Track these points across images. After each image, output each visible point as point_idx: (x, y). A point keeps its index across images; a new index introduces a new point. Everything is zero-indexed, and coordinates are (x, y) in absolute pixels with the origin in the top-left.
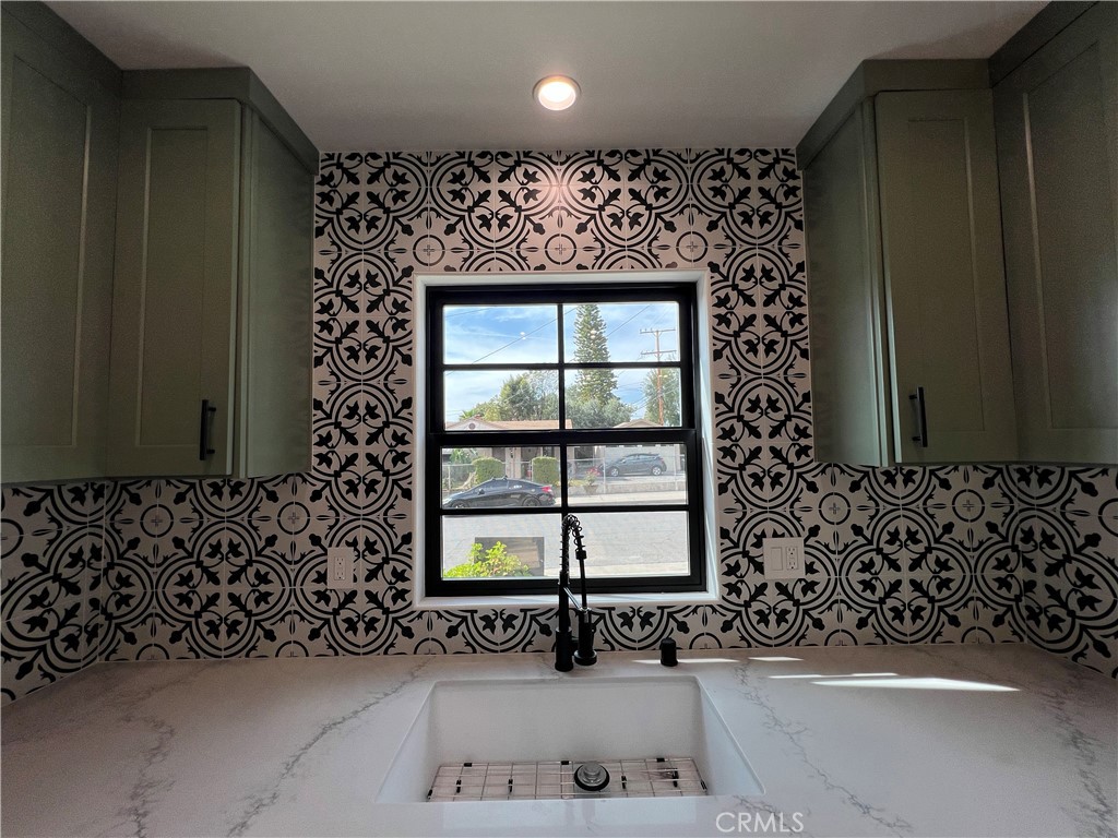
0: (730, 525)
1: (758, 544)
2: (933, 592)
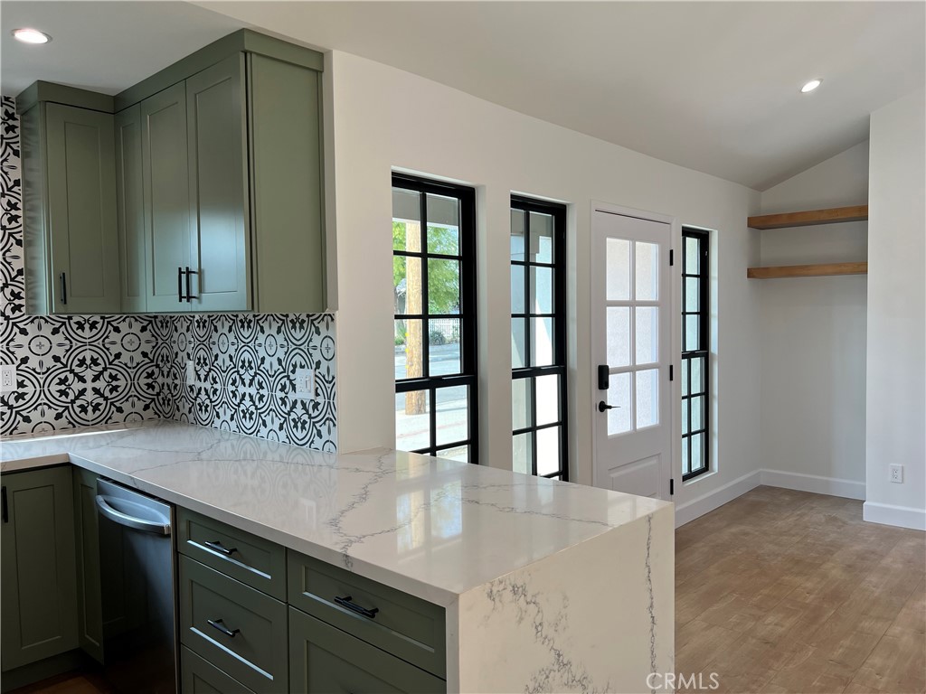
2: (107, 394)
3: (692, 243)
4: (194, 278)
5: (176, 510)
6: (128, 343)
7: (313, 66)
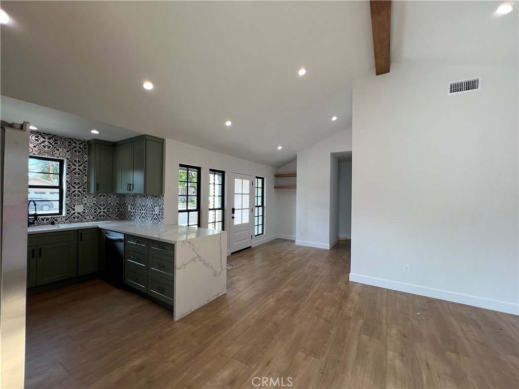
0: (68, 203)
1: (74, 206)
2: (107, 213)
3: (260, 181)
4: (131, 186)
5: (125, 235)
6: (113, 200)
7: (161, 142)
